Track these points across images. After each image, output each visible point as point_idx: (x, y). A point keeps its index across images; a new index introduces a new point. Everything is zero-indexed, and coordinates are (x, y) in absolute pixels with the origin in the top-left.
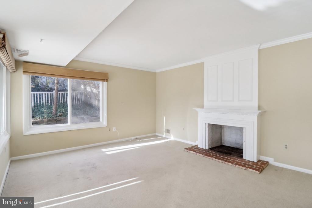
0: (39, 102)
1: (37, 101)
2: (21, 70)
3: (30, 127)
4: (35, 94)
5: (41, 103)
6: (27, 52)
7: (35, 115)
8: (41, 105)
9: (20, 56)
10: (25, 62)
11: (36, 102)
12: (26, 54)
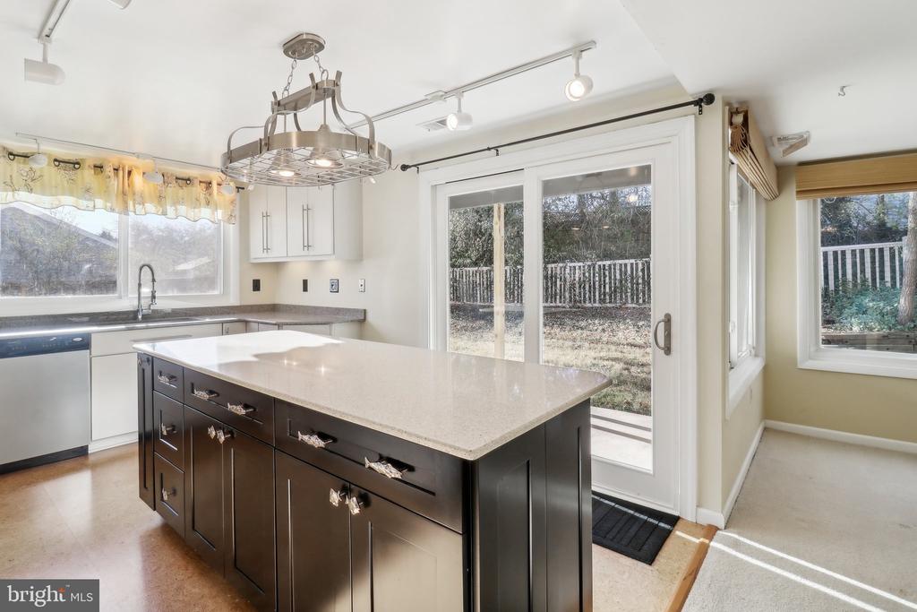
0: (849, 277)
1: (844, 274)
2: (792, 190)
3: (818, 350)
4: (839, 252)
5: (859, 281)
6: (805, 136)
7: (838, 316)
8: (859, 287)
9: (786, 152)
10: (802, 164)
11: (840, 276)
12: (802, 141)
